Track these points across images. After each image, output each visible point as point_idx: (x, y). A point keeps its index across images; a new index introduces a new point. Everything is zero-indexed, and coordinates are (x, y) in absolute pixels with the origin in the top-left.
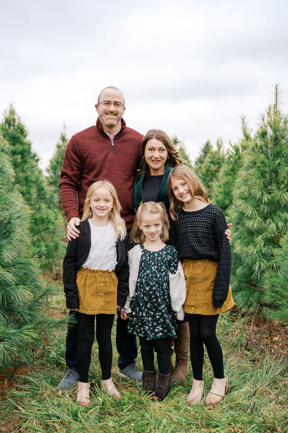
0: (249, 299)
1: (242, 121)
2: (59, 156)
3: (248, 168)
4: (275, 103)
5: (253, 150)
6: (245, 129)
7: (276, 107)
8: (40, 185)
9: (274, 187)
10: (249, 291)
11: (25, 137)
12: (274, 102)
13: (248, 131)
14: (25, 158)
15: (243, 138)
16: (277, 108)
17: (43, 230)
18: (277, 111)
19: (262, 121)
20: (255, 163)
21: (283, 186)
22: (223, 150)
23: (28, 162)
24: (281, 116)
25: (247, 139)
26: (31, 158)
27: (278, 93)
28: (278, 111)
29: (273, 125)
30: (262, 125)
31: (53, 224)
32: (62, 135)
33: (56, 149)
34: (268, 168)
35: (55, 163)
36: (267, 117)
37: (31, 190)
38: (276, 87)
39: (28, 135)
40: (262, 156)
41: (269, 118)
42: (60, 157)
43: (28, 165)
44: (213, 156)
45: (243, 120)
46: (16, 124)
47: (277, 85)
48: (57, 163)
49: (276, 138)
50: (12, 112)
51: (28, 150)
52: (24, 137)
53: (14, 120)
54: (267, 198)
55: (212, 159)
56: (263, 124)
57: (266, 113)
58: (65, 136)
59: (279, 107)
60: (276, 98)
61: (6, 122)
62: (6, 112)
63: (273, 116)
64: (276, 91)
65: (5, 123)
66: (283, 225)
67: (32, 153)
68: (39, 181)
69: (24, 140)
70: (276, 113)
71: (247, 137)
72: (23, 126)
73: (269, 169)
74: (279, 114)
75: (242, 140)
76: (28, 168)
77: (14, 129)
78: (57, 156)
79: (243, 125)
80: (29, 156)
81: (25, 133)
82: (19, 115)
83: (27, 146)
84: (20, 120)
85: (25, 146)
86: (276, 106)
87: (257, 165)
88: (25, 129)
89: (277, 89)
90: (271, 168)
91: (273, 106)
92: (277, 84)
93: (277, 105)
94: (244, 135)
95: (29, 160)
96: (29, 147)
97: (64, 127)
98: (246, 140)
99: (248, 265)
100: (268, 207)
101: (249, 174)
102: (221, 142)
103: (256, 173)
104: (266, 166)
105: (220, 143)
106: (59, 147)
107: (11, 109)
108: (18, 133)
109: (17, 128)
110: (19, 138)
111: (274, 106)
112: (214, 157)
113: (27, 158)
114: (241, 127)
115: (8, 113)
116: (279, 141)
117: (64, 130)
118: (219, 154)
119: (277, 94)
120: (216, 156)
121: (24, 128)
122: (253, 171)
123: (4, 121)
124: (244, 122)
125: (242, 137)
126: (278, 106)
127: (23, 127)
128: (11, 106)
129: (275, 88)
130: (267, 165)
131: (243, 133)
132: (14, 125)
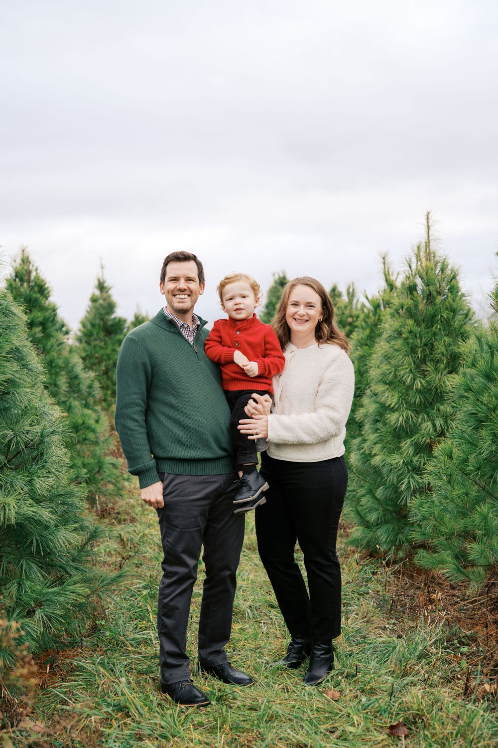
0: (397, 538)
1: (382, 261)
2: (95, 315)
3: (390, 339)
4: (427, 241)
5: (397, 313)
6: (387, 273)
7: (429, 246)
8: (72, 371)
9: (430, 367)
10: (397, 525)
11: (47, 298)
12: (425, 239)
13: (392, 275)
14: (48, 331)
15: (385, 286)
16: (431, 247)
17: (79, 442)
18: (429, 252)
19: (409, 269)
20: (400, 334)
21: (442, 366)
22: (358, 301)
23: (52, 336)
24: (437, 258)
25: (391, 290)
26: (57, 330)
27: (430, 224)
28: (431, 251)
29: (424, 274)
30: (409, 274)
31: (93, 431)
32: (99, 280)
33: (90, 303)
34: (419, 341)
35: (89, 327)
36: (416, 262)
37: (59, 381)
38: (428, 216)
39: (51, 293)
40: (410, 322)
41: (419, 263)
42: (98, 316)
43: (52, 341)
44: (341, 312)
45: (384, 258)
46: (32, 278)
47: (429, 213)
48: (93, 325)
49: (430, 294)
50: (25, 261)
51: (52, 318)
52: (44, 299)
53: (29, 273)
54: (421, 383)
55: (340, 317)
56: (410, 272)
57: (413, 255)
58: (104, 282)
59: (433, 246)
60: (428, 233)
61: (16, 276)
62: (15, 261)
63: (424, 260)
64: (428, 222)
65: (14, 278)
66: (442, 422)
67: (58, 321)
68: (71, 365)
69: (44, 303)
70: (429, 255)
71: (391, 286)
72: (43, 281)
73: (421, 342)
74: (434, 257)
75: (383, 290)
76: (52, 346)
77: (29, 286)
78: (93, 315)
79: (385, 267)
80: (55, 327)
81: (46, 292)
82: (36, 265)
83: (49, 311)
84: (38, 272)
85: (47, 311)
86: (428, 244)
87: (404, 336)
88: (47, 286)
89: (429, 219)
90: (424, 340)
91: (424, 244)
92: (428, 211)
93: (429, 242)
94: (386, 283)
95: (53, 334)
96: (53, 314)
97: (102, 268)
98: (389, 290)
99: (393, 484)
100: (421, 396)
101: (392, 347)
102: (353, 290)
103: (403, 348)
104: (416, 336)
105: (351, 290)
106: (94, 300)
107: (23, 255)
108: (35, 292)
109: (33, 284)
110: (36, 300)
111: (426, 245)
112: (343, 314)
113: (52, 330)
114: (383, 271)
115: (19, 261)
116: (435, 298)
117: (102, 273)
118: (351, 308)
119: (428, 227)
120: (347, 312)
121: (45, 284)
122: (399, 343)
123: (14, 274)
124: (386, 262)
125: (383, 285)
126: (431, 244)
127: (43, 283)
128: (23, 251)
129: (426, 217)
130: (418, 336)
131: (385, 279)
132: (29, 281)
